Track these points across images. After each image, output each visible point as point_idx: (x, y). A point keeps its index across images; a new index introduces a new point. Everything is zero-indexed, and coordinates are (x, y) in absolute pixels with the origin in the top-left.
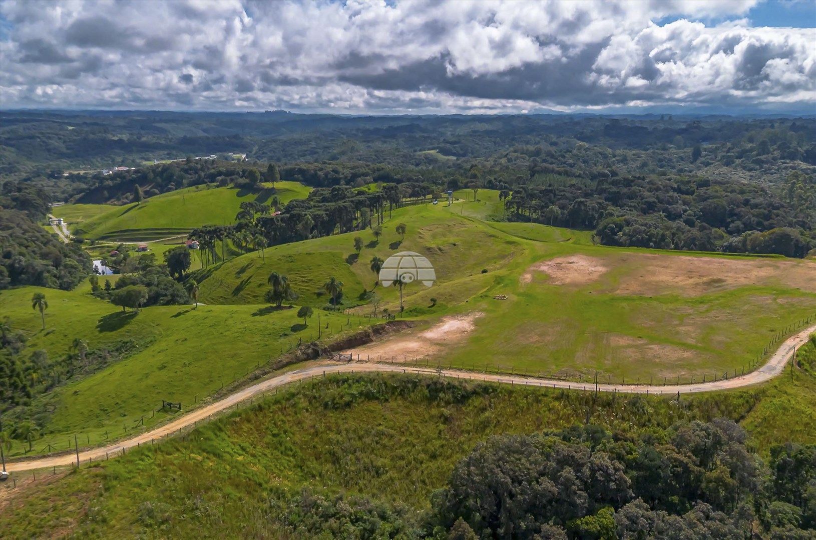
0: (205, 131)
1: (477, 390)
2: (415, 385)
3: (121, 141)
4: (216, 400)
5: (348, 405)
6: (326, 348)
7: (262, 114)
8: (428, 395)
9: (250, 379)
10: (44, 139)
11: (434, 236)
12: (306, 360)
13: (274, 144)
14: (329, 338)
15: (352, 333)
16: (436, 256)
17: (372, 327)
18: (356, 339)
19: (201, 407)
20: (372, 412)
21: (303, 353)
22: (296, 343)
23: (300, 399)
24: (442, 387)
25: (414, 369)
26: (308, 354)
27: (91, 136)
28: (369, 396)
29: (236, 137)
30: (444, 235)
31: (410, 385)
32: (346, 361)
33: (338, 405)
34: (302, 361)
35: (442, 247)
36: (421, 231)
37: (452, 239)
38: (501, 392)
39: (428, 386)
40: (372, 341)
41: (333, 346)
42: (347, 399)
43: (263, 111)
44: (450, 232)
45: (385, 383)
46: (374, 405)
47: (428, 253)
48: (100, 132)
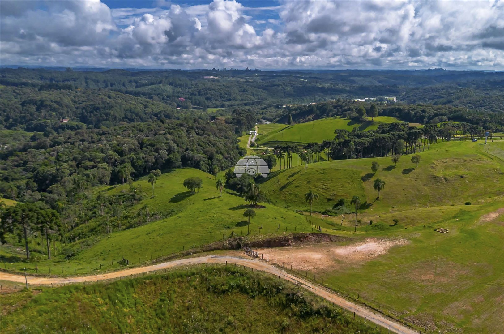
0: (380, 82)
1: (321, 311)
2: (279, 291)
3: (323, 88)
4: (153, 263)
5: (224, 292)
6: (248, 244)
7: (426, 71)
8: (285, 303)
9: (183, 254)
10: (284, 87)
11: (446, 168)
12: (230, 249)
13: (416, 90)
14: (255, 236)
15: (275, 235)
16: (439, 184)
17: (294, 234)
18: (275, 241)
19: (140, 266)
20: (237, 303)
21: (229, 244)
22: (229, 235)
23: (196, 278)
24: (297, 300)
25: (293, 277)
26: (232, 245)
27: (308, 85)
28: (242, 290)
29: (395, 86)
30: (456, 168)
31: (275, 290)
32: (254, 256)
33: (217, 290)
34: (226, 249)
35: (447, 177)
36: (435, 162)
37: (462, 172)
38: (340, 319)
39: (288, 295)
40: (289, 245)
41: (255, 243)
42: (225, 287)
43: (427, 69)
44: (464, 165)
45: (259, 283)
46: (242, 299)
47: (433, 181)
48: (313, 83)
